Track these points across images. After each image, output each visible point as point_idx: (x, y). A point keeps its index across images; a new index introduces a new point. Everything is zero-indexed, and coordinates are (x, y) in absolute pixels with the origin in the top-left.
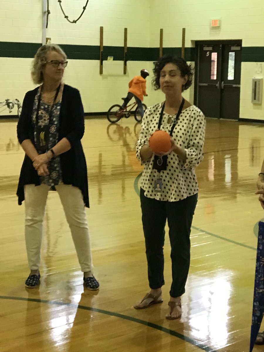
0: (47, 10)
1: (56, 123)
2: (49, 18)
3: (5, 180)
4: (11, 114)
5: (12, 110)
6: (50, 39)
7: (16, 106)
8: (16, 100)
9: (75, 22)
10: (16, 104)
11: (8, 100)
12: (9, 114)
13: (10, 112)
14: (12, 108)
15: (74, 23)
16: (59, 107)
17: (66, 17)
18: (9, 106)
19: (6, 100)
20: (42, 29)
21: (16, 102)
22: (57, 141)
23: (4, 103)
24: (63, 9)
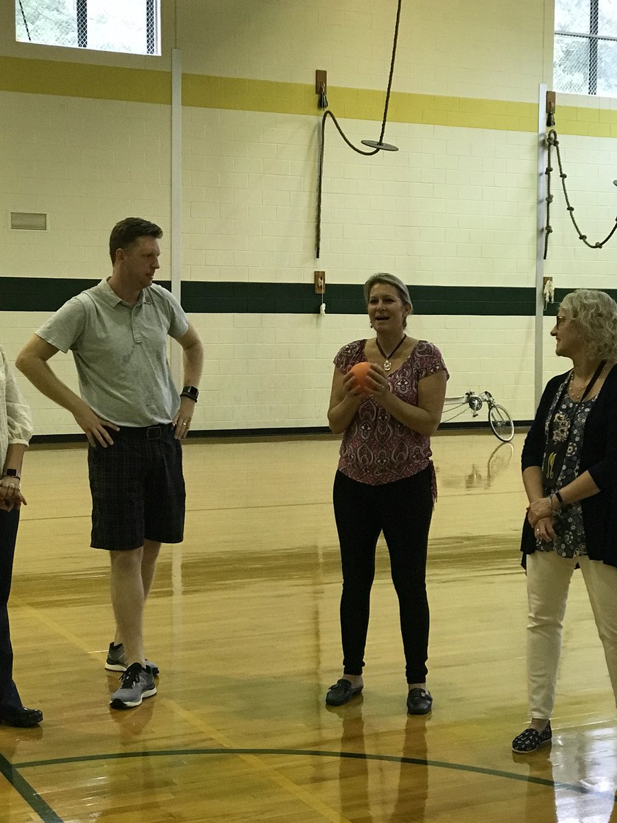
0: (545, 226)
1: (577, 439)
2: (549, 240)
3: (466, 542)
4: (477, 419)
5: (477, 412)
6: (551, 279)
7: (485, 405)
8: (486, 393)
9: (599, 246)
10: (485, 400)
11: (471, 393)
12: (471, 419)
13: (474, 416)
14: (478, 409)
15: (598, 249)
16: (587, 410)
17: (582, 237)
18: (472, 406)
19: (467, 394)
20: (535, 261)
21: (486, 397)
22: (576, 474)
23: (464, 400)
24: (576, 222)
